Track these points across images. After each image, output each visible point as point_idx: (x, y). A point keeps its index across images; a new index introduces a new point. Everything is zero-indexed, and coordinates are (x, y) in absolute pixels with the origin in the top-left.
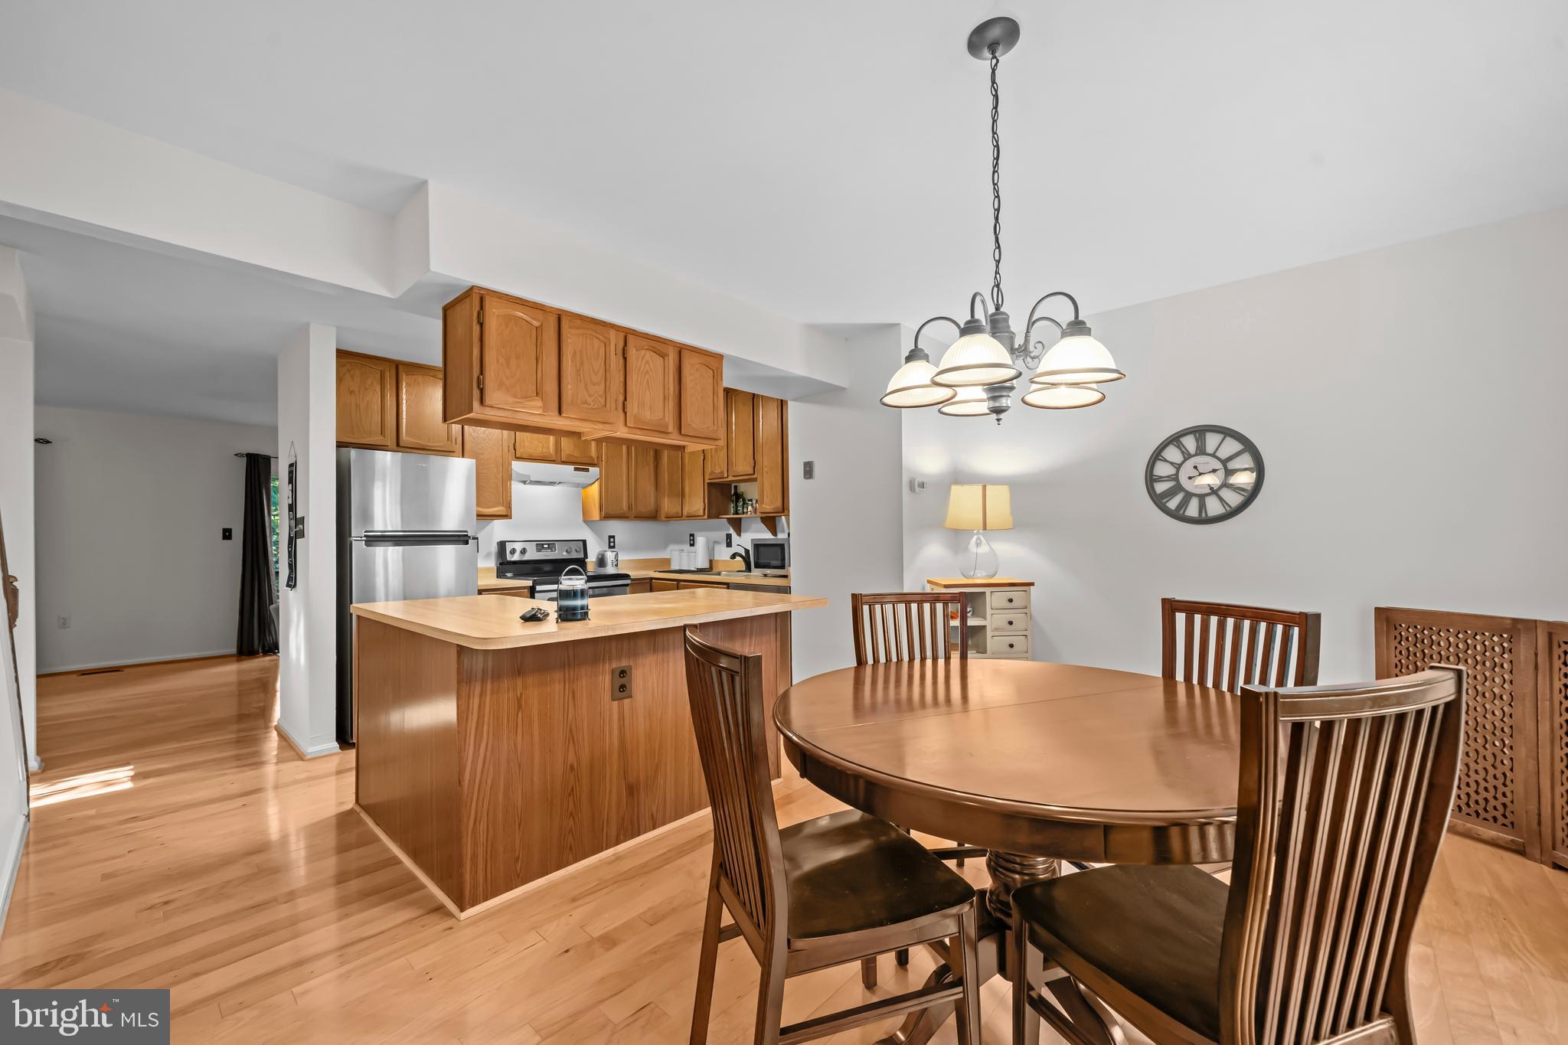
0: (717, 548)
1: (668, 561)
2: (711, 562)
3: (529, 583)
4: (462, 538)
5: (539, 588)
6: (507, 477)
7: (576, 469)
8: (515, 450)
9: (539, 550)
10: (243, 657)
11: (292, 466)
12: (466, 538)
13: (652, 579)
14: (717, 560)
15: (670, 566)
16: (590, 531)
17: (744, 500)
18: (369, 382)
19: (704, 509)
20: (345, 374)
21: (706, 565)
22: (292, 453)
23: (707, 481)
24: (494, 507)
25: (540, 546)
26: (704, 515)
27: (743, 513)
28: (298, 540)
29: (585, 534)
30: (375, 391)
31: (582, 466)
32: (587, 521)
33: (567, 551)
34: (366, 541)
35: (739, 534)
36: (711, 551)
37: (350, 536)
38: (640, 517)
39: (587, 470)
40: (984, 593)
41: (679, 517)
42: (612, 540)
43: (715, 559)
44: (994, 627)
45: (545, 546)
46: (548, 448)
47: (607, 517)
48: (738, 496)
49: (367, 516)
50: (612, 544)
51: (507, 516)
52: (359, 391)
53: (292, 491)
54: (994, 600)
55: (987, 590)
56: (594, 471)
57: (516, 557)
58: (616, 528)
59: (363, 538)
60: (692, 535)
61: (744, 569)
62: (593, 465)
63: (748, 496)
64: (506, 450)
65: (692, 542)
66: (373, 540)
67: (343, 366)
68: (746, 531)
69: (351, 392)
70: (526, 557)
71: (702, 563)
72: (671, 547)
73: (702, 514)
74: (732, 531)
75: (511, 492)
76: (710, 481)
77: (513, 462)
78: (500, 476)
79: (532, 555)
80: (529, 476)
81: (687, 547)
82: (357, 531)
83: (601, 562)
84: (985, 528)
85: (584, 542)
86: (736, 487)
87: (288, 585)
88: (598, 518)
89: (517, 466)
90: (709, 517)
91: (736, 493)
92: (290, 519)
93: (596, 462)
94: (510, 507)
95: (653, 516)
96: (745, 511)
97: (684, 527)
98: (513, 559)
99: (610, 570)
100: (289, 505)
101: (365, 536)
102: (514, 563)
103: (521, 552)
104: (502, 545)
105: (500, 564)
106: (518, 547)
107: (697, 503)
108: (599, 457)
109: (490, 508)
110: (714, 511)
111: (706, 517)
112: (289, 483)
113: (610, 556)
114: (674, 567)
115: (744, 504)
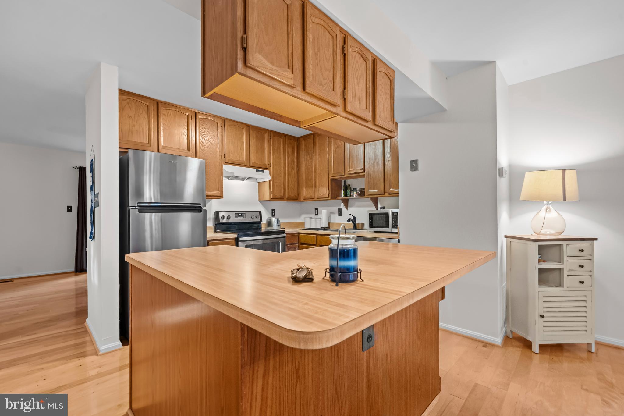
0: (332, 216)
1: (303, 224)
2: (329, 224)
3: (235, 236)
4: (197, 208)
5: (241, 239)
6: (221, 173)
7: (257, 171)
8: (225, 158)
9: (237, 217)
10: (78, 273)
11: (93, 161)
12: (199, 209)
13: (299, 233)
14: (333, 223)
15: (304, 226)
16: (262, 206)
17: (351, 189)
18: (141, 112)
19: (329, 194)
20: (125, 106)
21: (327, 226)
22: (92, 153)
23: (331, 178)
24: (213, 191)
25: (239, 214)
26: (329, 197)
27: (350, 196)
28: (95, 208)
29: (260, 208)
30: (144, 117)
31: (261, 169)
32: (261, 201)
33: (251, 217)
34: (138, 209)
35: (347, 208)
36: (329, 218)
37: (129, 206)
38: (290, 199)
39: (263, 172)
40: (562, 245)
41: (311, 199)
42: (273, 212)
43: (331, 222)
44: (568, 269)
45: (240, 215)
46: (243, 158)
47: (274, 199)
48: (347, 187)
49: (139, 193)
50: (273, 214)
51: (221, 197)
52: (135, 117)
53: (92, 177)
54: (569, 250)
55: (564, 243)
56: (267, 172)
57: (225, 221)
58: (277, 205)
59: (137, 207)
60: (316, 209)
61: (353, 228)
62: (266, 169)
63: (353, 187)
64: (220, 158)
65: (316, 213)
66: (143, 209)
67: (124, 100)
68: (351, 207)
69: (130, 117)
70: (231, 221)
71: (325, 225)
72: (303, 216)
73: (327, 196)
74: (342, 206)
75: (223, 183)
76: (332, 178)
77: (224, 165)
78: (217, 173)
79: (233, 219)
80: (233, 173)
81: (313, 216)
82: (132, 202)
83: (269, 224)
84: (565, 200)
85: (260, 212)
86: (345, 182)
87: (90, 237)
88: (268, 199)
89: (226, 168)
90: (332, 198)
91: (345, 185)
92: (92, 195)
93: (268, 167)
94: (222, 191)
95: (296, 199)
96: (352, 195)
97: (312, 205)
98: (223, 222)
99: (275, 228)
100: (91, 186)
101: (138, 206)
102: (223, 224)
103: (227, 218)
104: (217, 214)
105: (216, 225)
106: (226, 215)
107: (324, 191)
108: (270, 165)
109: (212, 191)
110: (334, 196)
111: (330, 198)
112: (91, 173)
113: (274, 220)
114: (307, 226)
115: (351, 191)
